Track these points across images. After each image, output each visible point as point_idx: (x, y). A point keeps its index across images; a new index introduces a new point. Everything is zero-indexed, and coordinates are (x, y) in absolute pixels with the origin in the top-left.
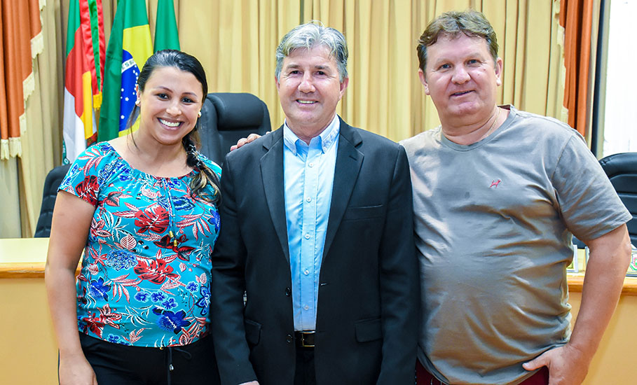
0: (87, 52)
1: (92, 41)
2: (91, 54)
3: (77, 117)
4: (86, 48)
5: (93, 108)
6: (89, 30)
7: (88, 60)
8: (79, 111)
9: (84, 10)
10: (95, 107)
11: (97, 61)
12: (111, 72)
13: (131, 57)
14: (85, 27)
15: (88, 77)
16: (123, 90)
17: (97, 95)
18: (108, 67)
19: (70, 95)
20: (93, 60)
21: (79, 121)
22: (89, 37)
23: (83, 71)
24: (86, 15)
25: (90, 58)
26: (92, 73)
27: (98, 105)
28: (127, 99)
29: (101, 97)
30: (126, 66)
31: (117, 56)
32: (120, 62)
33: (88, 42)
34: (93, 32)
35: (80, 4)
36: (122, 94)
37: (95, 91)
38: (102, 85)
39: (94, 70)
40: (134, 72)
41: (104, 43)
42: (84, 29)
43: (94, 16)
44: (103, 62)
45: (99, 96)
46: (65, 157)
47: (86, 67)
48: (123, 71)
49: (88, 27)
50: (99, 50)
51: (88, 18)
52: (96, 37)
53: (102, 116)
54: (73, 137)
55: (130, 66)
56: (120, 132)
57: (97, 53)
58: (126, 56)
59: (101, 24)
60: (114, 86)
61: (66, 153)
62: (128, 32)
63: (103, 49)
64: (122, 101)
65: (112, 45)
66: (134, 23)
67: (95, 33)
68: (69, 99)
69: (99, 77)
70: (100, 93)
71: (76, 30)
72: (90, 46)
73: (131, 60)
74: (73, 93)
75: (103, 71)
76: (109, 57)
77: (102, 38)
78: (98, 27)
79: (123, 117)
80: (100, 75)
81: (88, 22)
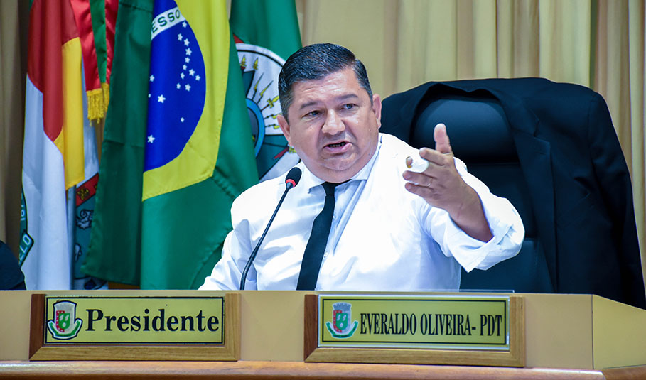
5: (86, 120)
10: (91, 116)
11: (99, 15)
15: (74, 50)
16: (152, 78)
17: (97, 92)
18: (124, 27)
19: (36, 90)
20: (87, 12)
21: (51, 148)
23: (64, 38)
26: (83, 42)
27: (98, 112)
28: (161, 99)
29: (107, 96)
30: (161, 24)
32: (151, 16)
36: (151, 88)
37: (90, 81)
38: (110, 67)
39: (90, 36)
40: (180, 37)
44: (113, 15)
45: (102, 93)
46: (26, 231)
47: (72, 27)
48: (153, 35)
55: (171, 24)
56: (146, 174)
64: (152, 103)
68: (34, 96)
69: (102, 50)
70: (106, 86)
74: (42, 87)
75: (110, 35)
76: (125, 5)
79: (151, 139)
80: (105, 44)
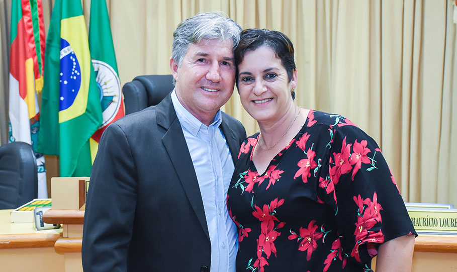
0: (29, 40)
1: (33, 32)
2: (33, 43)
3: (21, 99)
4: (28, 38)
5: (36, 91)
6: (30, 21)
7: (29, 47)
8: (23, 93)
9: (25, 3)
10: (37, 90)
11: (38, 48)
12: (51, 59)
13: (68, 44)
14: (26, 18)
15: (30, 64)
16: (62, 74)
17: (39, 80)
18: (48, 54)
19: (14, 79)
20: (34, 48)
21: (23, 103)
22: (30, 27)
23: (26, 58)
24: (27, 8)
25: (32, 46)
26: (33, 59)
27: (40, 87)
28: (66, 82)
30: (64, 53)
31: (56, 44)
32: (58, 49)
33: (30, 32)
34: (34, 23)
36: (61, 78)
37: (36, 76)
38: (43, 70)
39: (36, 58)
40: (71, 58)
41: (44, 33)
42: (26, 21)
43: (34, 8)
44: (43, 49)
45: (41, 80)
46: (12, 135)
47: (29, 54)
48: (61, 57)
49: (29, 18)
50: (39, 39)
51: (30, 10)
52: (37, 27)
53: (44, 98)
54: (18, 117)
55: (68, 53)
56: (60, 112)
57: (38, 42)
58: (64, 44)
59: (41, 16)
60: (53, 71)
61: (12, 132)
62: (65, 23)
63: (43, 38)
64: (61, 84)
65: (51, 35)
66: (71, 14)
67: (35, 24)
68: (14, 83)
69: (40, 63)
70: (42, 77)
71: (19, 21)
72: (32, 36)
73: (68, 47)
74: (17, 77)
75: (43, 57)
76: (48, 45)
77: (42, 28)
78: (38, 18)
79: (62, 98)
80: (41, 61)
81: (29, 14)
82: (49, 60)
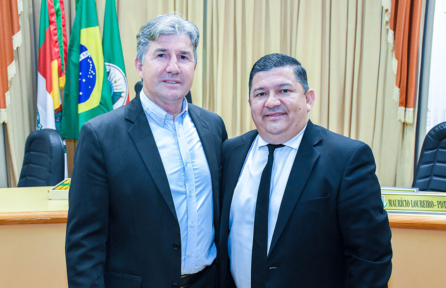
0: (54, 46)
1: (57, 38)
2: (58, 47)
3: (48, 93)
4: (54, 43)
5: (59, 87)
6: (55, 29)
7: (55, 51)
8: (49, 88)
9: (52, 15)
10: (61, 86)
11: (62, 52)
12: (72, 61)
13: (86, 50)
14: (52, 28)
15: (55, 64)
16: (81, 74)
17: (62, 78)
18: (69, 57)
19: (42, 77)
20: (59, 51)
21: (49, 96)
22: (56, 35)
23: (52, 60)
24: (53, 19)
25: (57, 50)
26: (58, 61)
27: (63, 84)
28: (84, 80)
29: (65, 79)
30: (83, 56)
31: (76, 49)
32: (78, 53)
33: (55, 38)
34: (58, 31)
35: (49, 11)
36: (80, 77)
37: (60, 75)
38: (65, 70)
39: (60, 59)
40: (89, 60)
41: (67, 40)
42: (52, 29)
43: (59, 19)
44: (66, 53)
45: (63, 78)
46: (39, 123)
47: (54, 57)
48: (81, 60)
49: (54, 27)
50: (62, 45)
51: (55, 21)
52: (61, 34)
53: (66, 93)
54: (45, 108)
55: (86, 56)
56: (79, 105)
57: (61, 47)
58: (83, 49)
59: (64, 26)
60: (74, 71)
61: (39, 120)
62: (84, 31)
63: (65, 44)
65: (72, 41)
66: (89, 25)
68: (41, 80)
69: (63, 65)
70: (64, 76)
71: (46, 30)
72: (57, 42)
73: (86, 52)
74: (45, 76)
75: (66, 60)
76: (70, 50)
77: (65, 36)
78: (62, 27)
79: (81, 93)
80: (63, 62)
81: (55, 24)
82: (70, 62)
